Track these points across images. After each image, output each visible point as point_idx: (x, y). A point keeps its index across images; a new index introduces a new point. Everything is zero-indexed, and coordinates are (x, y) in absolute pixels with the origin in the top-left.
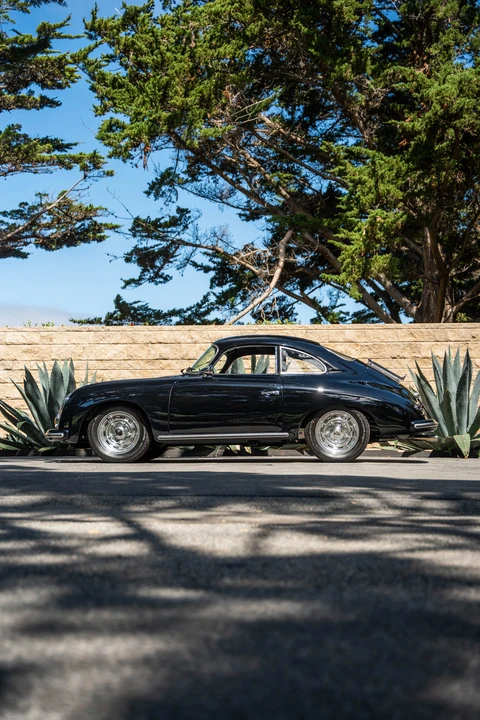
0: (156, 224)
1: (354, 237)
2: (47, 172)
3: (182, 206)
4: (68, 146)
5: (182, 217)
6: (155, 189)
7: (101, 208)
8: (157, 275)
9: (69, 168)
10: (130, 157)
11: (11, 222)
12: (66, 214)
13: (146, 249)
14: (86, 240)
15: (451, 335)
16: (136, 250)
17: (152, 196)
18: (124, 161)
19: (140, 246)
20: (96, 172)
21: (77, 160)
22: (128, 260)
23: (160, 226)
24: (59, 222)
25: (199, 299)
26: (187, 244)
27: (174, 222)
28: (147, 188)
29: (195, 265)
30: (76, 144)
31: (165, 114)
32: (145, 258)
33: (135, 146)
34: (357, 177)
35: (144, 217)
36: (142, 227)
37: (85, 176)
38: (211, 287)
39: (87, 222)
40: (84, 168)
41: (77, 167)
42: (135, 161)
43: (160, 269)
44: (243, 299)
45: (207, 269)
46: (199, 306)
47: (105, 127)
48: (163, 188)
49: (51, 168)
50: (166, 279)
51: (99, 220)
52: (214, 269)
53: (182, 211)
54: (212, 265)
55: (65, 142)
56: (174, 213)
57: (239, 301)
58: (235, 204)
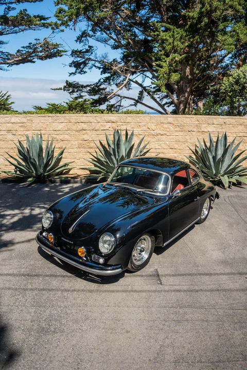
0: (80, 52)
1: (164, 65)
2: (39, 29)
3: (90, 45)
4: (47, 18)
5: (90, 49)
6: (79, 39)
7: (60, 44)
8: (81, 71)
9: (47, 27)
10: (68, 25)
11: (27, 50)
12: (47, 47)
13: (77, 61)
14: (56, 56)
15: (215, 122)
16: (73, 62)
17: (78, 42)
18: (66, 27)
19: (75, 61)
20: (57, 30)
21: (50, 25)
22: (70, 66)
23: (82, 53)
24: (45, 50)
25: (97, 81)
26: (92, 60)
27: (87, 51)
28: (76, 39)
29: (95, 66)
30: (50, 18)
31: (82, 6)
32: (77, 65)
33: (71, 20)
34: (165, 38)
35: (76, 49)
36: (74, 53)
37: (53, 32)
38: (101, 74)
39: (55, 50)
40: (53, 28)
41: (50, 28)
42: (71, 27)
43: (83, 69)
44: (113, 80)
45: (100, 68)
46: (97, 83)
47: (58, 12)
48: (83, 39)
49: (40, 28)
50: (85, 72)
51: (60, 49)
52: (102, 68)
53: (90, 47)
54: (102, 67)
55: (46, 17)
56: (87, 47)
57: (111, 81)
58: (110, 44)
